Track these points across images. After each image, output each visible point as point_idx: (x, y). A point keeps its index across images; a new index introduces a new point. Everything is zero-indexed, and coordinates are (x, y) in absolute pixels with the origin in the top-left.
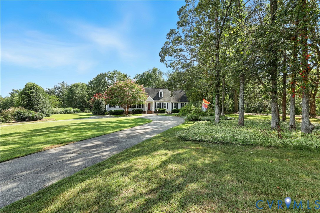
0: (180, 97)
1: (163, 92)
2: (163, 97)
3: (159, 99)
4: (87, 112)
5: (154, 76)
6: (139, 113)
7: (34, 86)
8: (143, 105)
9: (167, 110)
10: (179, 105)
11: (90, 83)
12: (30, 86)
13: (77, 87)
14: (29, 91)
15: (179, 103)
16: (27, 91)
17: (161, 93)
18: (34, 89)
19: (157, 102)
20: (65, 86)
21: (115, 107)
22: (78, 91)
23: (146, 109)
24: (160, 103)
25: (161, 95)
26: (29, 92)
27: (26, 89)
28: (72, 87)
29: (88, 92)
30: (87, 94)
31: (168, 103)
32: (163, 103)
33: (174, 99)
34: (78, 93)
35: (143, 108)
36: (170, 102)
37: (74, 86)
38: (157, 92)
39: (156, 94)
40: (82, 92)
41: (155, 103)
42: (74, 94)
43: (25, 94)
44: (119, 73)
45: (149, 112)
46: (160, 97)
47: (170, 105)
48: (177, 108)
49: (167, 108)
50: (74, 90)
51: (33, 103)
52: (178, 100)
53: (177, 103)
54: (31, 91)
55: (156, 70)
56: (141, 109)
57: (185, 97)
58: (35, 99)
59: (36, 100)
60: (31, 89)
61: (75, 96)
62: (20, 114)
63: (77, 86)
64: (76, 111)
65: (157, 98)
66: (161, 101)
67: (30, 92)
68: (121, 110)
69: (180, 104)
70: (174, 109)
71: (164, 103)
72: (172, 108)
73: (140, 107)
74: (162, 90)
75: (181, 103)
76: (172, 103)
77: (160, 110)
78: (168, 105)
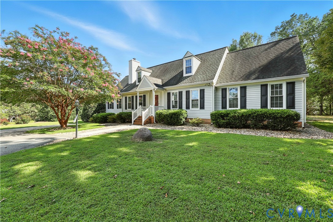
1: (193, 59)
17: (189, 62)
24: (181, 93)
25: (188, 70)
31: (202, 92)
32: (188, 93)
36: (210, 85)
41: (169, 95)
46: (184, 75)
49: (202, 107)
53: (244, 89)
57: (288, 58)
71: (191, 90)
72: (224, 107)
75: (264, 87)
76: (224, 90)
77: (163, 115)
78: (204, 98)
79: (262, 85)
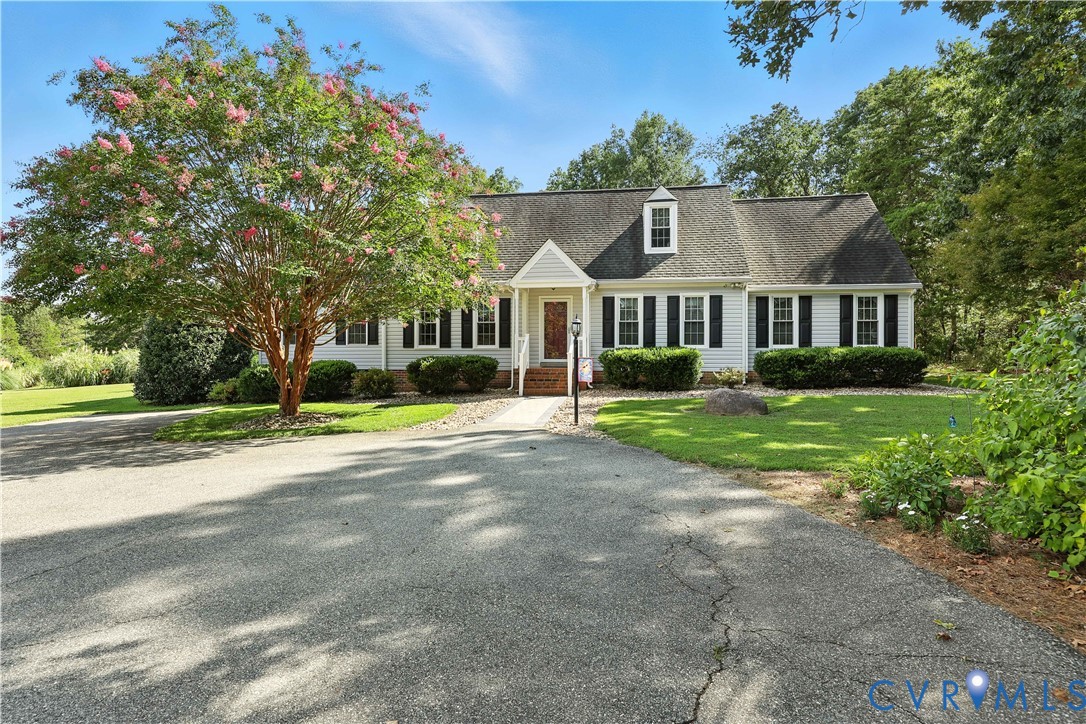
0: (830, 246)
1: (674, 209)
2: (673, 248)
3: (639, 266)
6: (462, 384)
8: (507, 319)
9: (708, 359)
10: (826, 315)
15: (826, 294)
17: (661, 215)
19: (625, 291)
24: (650, 303)
25: (661, 237)
31: (717, 303)
32: (673, 302)
33: (779, 261)
35: (506, 342)
36: (738, 287)
38: (628, 215)
39: (620, 227)
41: (608, 303)
46: (648, 249)
47: (738, 317)
48: (806, 339)
49: (716, 342)
52: (814, 274)
53: (806, 301)
57: (873, 245)
65: (620, 258)
66: (658, 283)
69: (835, 305)
70: (773, 349)
71: (682, 296)
72: (762, 341)
73: (485, 338)
74: (665, 194)
75: (846, 300)
76: (762, 301)
77: (647, 362)
78: (720, 317)
79: (842, 297)
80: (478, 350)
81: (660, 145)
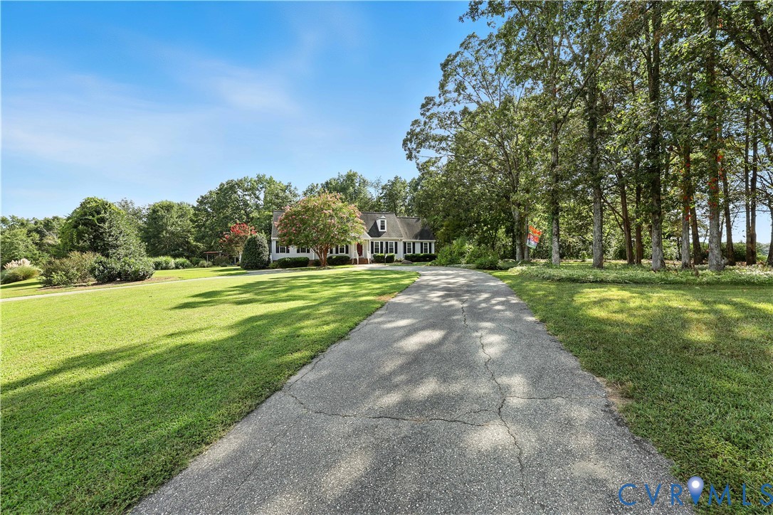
0: (418, 231)
1: (386, 221)
2: (386, 230)
3: (379, 235)
4: (206, 265)
5: (351, 188)
6: (341, 263)
7: (106, 207)
8: (347, 247)
9: (395, 256)
10: (418, 247)
11: (202, 201)
12: (94, 204)
13: (168, 210)
14: (93, 216)
15: (418, 242)
16: (91, 217)
17: (383, 222)
18: (105, 212)
19: (377, 240)
20: (131, 210)
21: (288, 252)
22: (172, 220)
23: (354, 254)
24: (382, 243)
25: (383, 227)
26: (95, 219)
27: (85, 212)
28: (158, 211)
29: (195, 222)
30: (194, 228)
31: (396, 243)
32: (387, 243)
33: (409, 234)
34: (173, 224)
35: (347, 252)
36: (401, 240)
37: (162, 208)
38: (374, 222)
40: (181, 221)
41: (372, 243)
42: (163, 228)
43: (84, 224)
44: (270, 182)
45: (363, 261)
46: (380, 230)
47: (400, 247)
48: (414, 252)
49: (396, 252)
50: (163, 217)
51: (104, 244)
52: (415, 237)
53: (414, 243)
54: (99, 216)
55: (354, 175)
56: (344, 254)
58: (109, 236)
59: (111, 237)
60: (99, 213)
61: (165, 232)
62: (103, 266)
63: (168, 208)
64: (181, 265)
65: (374, 232)
66: (383, 239)
67: (98, 219)
68: (305, 258)
69: (420, 245)
70: (408, 254)
71: (389, 242)
72: (405, 252)
73: (342, 251)
74: (383, 217)
75: (422, 243)
76: (405, 243)
77: (382, 257)
78: (397, 247)
80: (340, 254)
81: (357, 181)
